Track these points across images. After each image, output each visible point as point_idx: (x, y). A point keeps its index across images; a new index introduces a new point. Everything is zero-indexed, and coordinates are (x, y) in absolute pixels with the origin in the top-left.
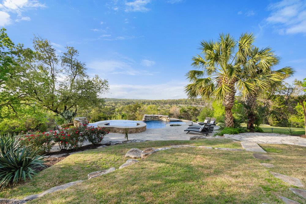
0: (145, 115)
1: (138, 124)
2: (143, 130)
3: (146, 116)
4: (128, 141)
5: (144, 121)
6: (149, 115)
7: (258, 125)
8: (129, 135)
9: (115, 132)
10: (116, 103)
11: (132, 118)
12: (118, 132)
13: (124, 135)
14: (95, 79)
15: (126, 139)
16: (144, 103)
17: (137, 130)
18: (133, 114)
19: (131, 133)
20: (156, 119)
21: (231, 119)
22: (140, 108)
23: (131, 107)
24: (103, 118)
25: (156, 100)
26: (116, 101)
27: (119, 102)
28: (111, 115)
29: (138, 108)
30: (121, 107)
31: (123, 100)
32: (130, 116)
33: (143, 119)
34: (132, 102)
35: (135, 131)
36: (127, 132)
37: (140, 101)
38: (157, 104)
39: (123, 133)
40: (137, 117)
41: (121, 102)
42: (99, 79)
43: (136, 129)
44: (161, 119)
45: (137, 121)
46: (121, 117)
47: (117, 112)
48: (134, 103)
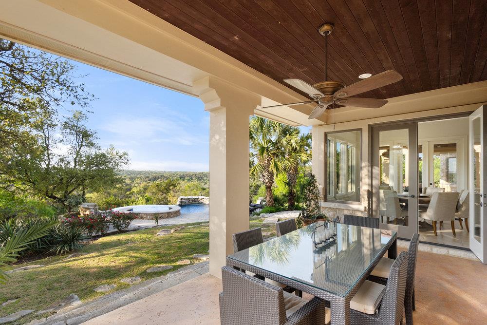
0: (181, 197)
1: (170, 208)
2: (176, 214)
3: (182, 199)
4: (158, 225)
5: (179, 205)
6: (186, 197)
7: (299, 203)
8: (159, 221)
9: (142, 218)
10: (133, 179)
11: (162, 202)
12: (146, 218)
13: (154, 221)
14: (109, 150)
15: (156, 225)
16: (182, 177)
17: (169, 215)
18: (163, 196)
19: (162, 218)
20: (196, 203)
21: (270, 198)
22: (174, 187)
23: (161, 185)
24: (114, 204)
25: (202, 173)
26: (133, 176)
27: (138, 176)
28: (127, 199)
29: (171, 187)
30: (143, 185)
31: (145, 173)
32: (158, 199)
33: (178, 203)
34: (162, 176)
35: (166, 216)
36: (157, 217)
37: (175, 174)
38: (205, 178)
39: (152, 219)
40: (169, 201)
41: (142, 176)
42: (116, 150)
43: (168, 213)
44: (202, 201)
45: (170, 206)
46: (144, 201)
47: (137, 194)
48: (165, 177)
